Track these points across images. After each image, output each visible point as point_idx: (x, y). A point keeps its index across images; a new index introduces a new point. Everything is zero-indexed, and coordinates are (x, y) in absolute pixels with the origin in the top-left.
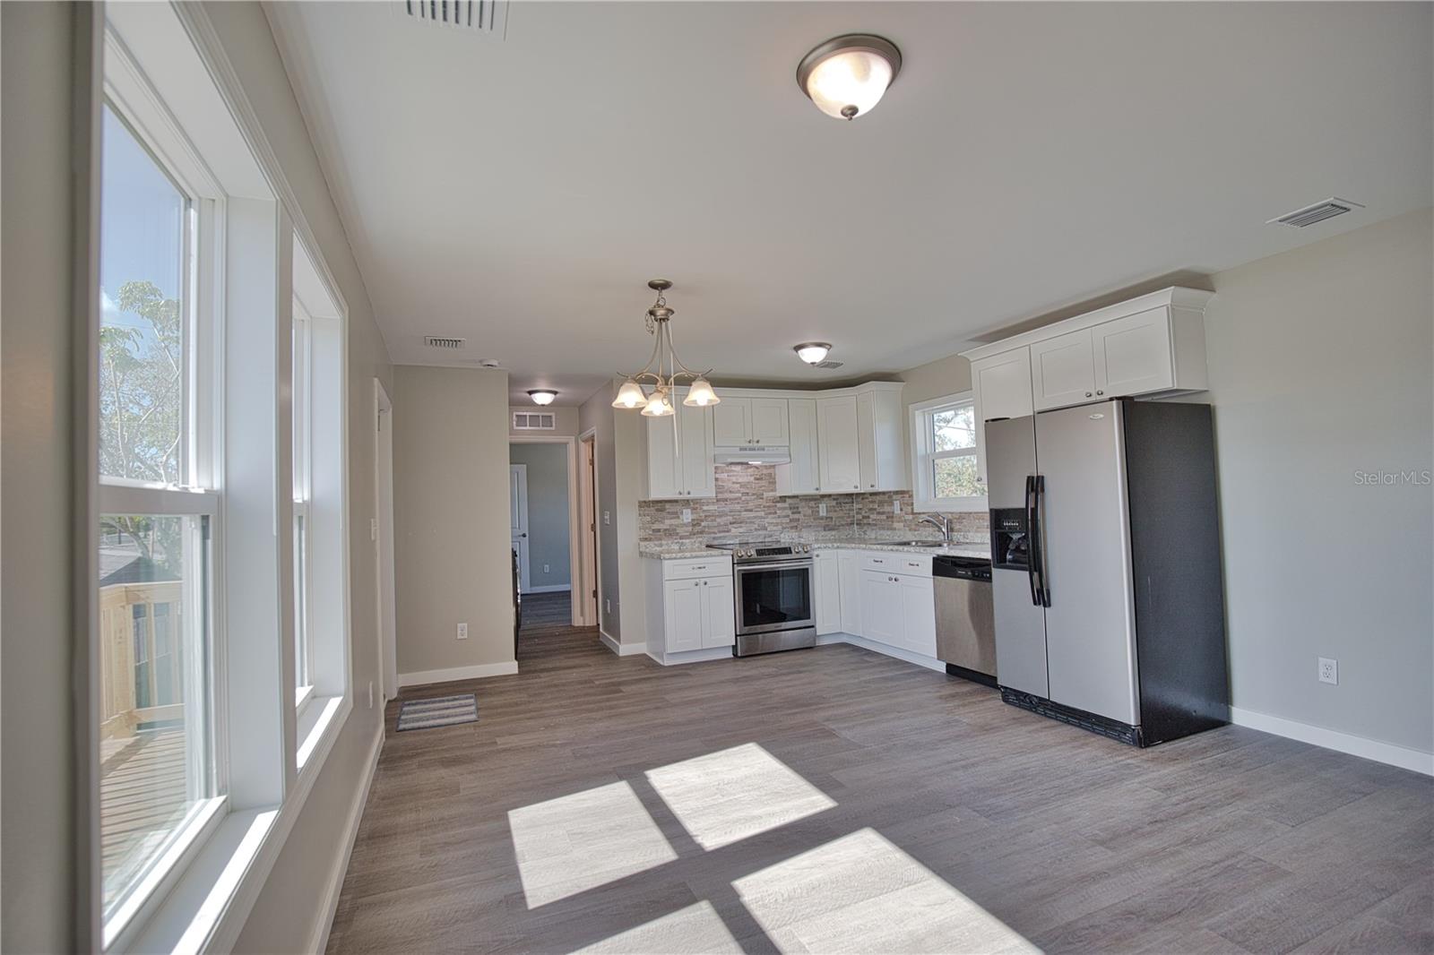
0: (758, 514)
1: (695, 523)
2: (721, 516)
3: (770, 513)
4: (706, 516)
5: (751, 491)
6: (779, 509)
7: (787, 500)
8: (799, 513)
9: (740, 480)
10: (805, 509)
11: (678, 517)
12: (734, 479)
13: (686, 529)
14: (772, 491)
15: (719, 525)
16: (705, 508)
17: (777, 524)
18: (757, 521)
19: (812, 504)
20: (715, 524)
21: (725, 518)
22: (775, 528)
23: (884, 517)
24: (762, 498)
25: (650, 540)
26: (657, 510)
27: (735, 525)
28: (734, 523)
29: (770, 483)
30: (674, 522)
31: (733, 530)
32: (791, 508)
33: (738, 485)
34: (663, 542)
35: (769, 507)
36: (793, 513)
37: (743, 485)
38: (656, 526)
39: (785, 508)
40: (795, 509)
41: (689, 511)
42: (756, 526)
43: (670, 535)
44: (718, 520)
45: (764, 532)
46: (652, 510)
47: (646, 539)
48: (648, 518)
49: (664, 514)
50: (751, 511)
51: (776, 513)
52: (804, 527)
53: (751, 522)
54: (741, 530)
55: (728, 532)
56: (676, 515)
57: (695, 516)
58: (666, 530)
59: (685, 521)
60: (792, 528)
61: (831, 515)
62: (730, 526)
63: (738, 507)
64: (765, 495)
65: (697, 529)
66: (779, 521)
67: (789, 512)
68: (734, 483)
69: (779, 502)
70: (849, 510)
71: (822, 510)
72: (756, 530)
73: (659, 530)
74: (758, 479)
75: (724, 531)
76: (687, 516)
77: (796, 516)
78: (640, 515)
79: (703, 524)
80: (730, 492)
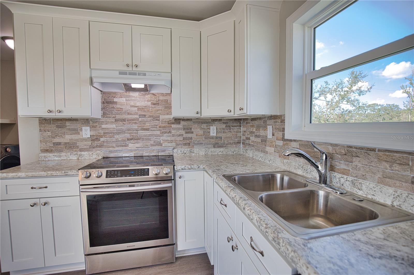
0: (155, 133)
1: (94, 139)
2: (118, 133)
3: (166, 132)
4: (104, 133)
5: (148, 114)
6: (174, 129)
7: (182, 122)
8: (192, 133)
9: (138, 104)
10: (197, 130)
11: (79, 133)
12: (132, 103)
13: (86, 143)
14: (168, 114)
15: (117, 141)
16: (104, 126)
17: (171, 141)
18: (153, 139)
19: (204, 126)
20: (114, 140)
21: (123, 135)
22: (170, 144)
23: (259, 140)
24: (159, 120)
25: (51, 151)
26: (58, 127)
27: (132, 141)
28: (131, 139)
29: (166, 108)
30: (75, 137)
31: (131, 145)
32: (184, 129)
33: (136, 108)
34: (63, 154)
35: (164, 127)
36: (186, 133)
37: (139, 109)
38: (57, 140)
39: (179, 129)
40: (188, 130)
41: (88, 128)
42: (152, 142)
43: (70, 147)
44: (116, 136)
45: (159, 147)
46: (53, 127)
47: (46, 151)
48: (49, 134)
49: (64, 130)
50: (147, 130)
51: (170, 132)
52: (196, 144)
53: (147, 139)
54: (138, 145)
55: (125, 146)
56: (76, 131)
57: (93, 133)
58: (66, 143)
59: (84, 136)
60: (185, 144)
61: (220, 135)
62: (127, 142)
63: (135, 126)
64: (162, 117)
65: (96, 143)
66: (173, 138)
67: (183, 132)
68: (132, 106)
69: (173, 123)
70: (237, 132)
71: (213, 131)
72: (152, 145)
73: (59, 144)
74: (154, 104)
75: (122, 146)
76: (86, 132)
77: (189, 135)
78: (40, 130)
79: (102, 139)
80: (128, 114)
